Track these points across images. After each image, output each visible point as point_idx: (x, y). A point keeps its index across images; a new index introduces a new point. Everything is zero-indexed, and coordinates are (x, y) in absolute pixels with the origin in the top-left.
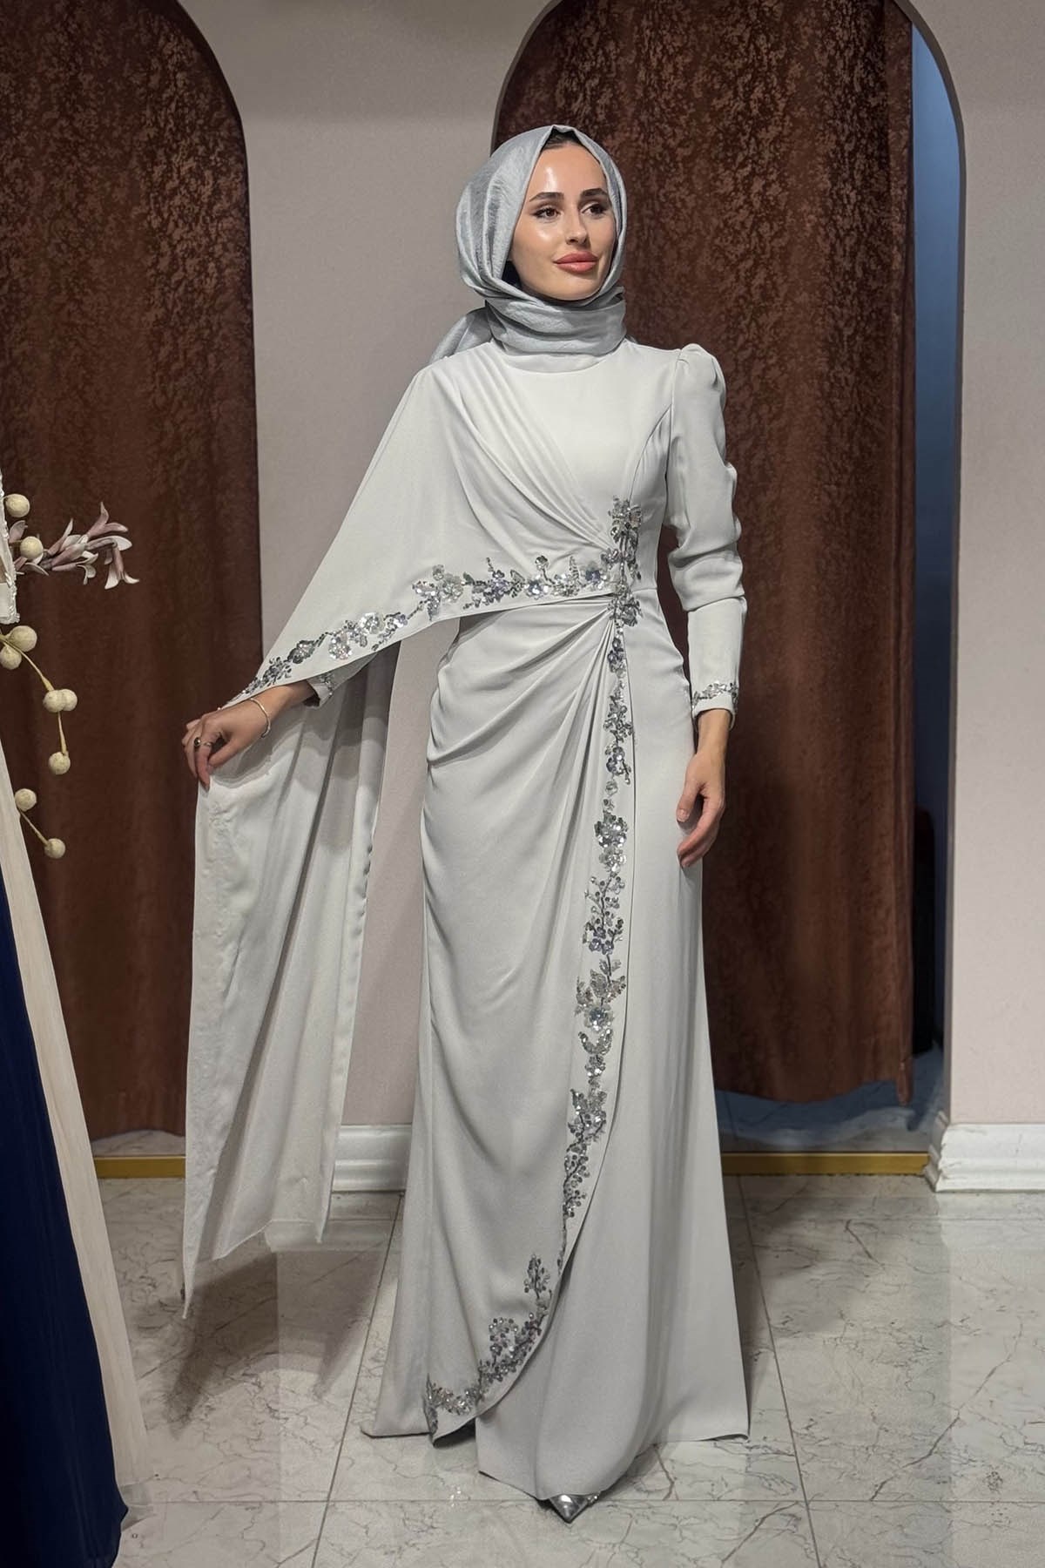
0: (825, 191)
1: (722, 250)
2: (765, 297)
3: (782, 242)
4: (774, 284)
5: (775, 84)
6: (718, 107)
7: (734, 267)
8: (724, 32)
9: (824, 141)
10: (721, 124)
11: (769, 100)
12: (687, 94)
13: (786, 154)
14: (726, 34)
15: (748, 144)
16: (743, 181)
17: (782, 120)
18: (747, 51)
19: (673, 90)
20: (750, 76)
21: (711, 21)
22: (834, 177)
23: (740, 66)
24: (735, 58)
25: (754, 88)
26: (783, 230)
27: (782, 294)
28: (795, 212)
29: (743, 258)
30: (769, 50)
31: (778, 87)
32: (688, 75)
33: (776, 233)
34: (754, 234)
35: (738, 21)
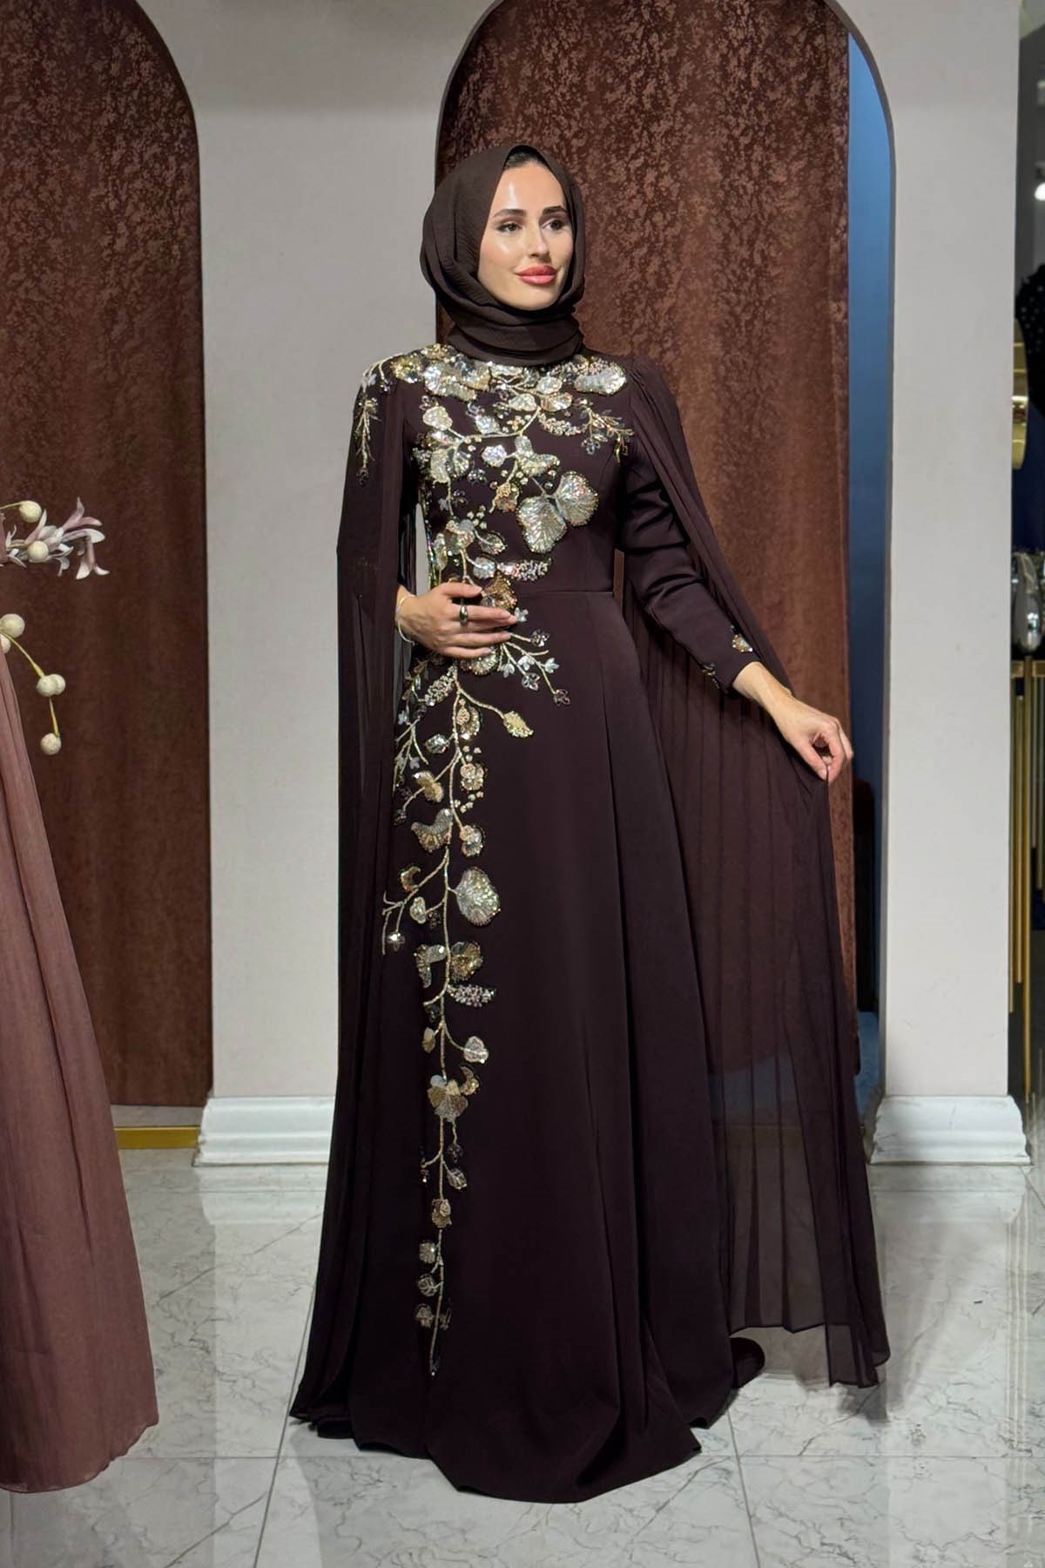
0: (715, 184)
1: (616, 238)
2: (660, 283)
3: (676, 230)
4: (667, 271)
5: (667, 78)
6: (610, 101)
7: (628, 254)
8: (618, 28)
9: (714, 135)
10: (613, 117)
11: (660, 96)
12: (581, 88)
13: (677, 147)
14: (620, 31)
15: (640, 136)
16: (636, 172)
17: (674, 116)
18: (640, 46)
19: (568, 82)
20: (642, 73)
21: (605, 18)
22: (726, 169)
23: (632, 62)
24: (629, 54)
25: (647, 83)
26: (675, 219)
27: (676, 281)
28: (686, 202)
29: (637, 245)
30: (661, 48)
31: (670, 84)
32: (582, 70)
33: (669, 223)
34: (648, 222)
35: (631, 20)
